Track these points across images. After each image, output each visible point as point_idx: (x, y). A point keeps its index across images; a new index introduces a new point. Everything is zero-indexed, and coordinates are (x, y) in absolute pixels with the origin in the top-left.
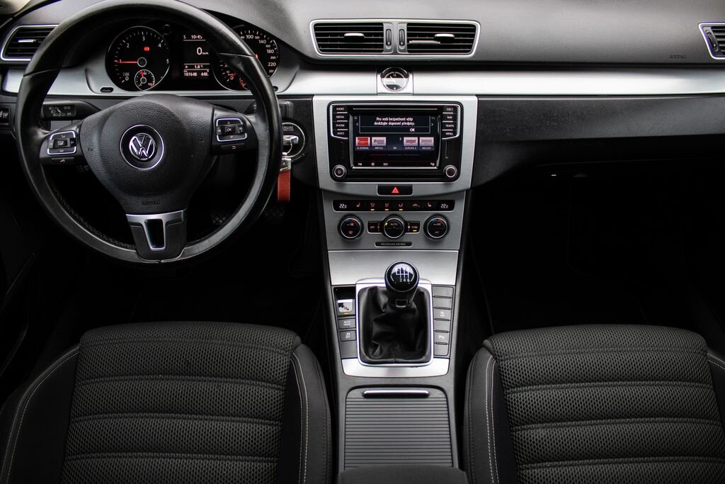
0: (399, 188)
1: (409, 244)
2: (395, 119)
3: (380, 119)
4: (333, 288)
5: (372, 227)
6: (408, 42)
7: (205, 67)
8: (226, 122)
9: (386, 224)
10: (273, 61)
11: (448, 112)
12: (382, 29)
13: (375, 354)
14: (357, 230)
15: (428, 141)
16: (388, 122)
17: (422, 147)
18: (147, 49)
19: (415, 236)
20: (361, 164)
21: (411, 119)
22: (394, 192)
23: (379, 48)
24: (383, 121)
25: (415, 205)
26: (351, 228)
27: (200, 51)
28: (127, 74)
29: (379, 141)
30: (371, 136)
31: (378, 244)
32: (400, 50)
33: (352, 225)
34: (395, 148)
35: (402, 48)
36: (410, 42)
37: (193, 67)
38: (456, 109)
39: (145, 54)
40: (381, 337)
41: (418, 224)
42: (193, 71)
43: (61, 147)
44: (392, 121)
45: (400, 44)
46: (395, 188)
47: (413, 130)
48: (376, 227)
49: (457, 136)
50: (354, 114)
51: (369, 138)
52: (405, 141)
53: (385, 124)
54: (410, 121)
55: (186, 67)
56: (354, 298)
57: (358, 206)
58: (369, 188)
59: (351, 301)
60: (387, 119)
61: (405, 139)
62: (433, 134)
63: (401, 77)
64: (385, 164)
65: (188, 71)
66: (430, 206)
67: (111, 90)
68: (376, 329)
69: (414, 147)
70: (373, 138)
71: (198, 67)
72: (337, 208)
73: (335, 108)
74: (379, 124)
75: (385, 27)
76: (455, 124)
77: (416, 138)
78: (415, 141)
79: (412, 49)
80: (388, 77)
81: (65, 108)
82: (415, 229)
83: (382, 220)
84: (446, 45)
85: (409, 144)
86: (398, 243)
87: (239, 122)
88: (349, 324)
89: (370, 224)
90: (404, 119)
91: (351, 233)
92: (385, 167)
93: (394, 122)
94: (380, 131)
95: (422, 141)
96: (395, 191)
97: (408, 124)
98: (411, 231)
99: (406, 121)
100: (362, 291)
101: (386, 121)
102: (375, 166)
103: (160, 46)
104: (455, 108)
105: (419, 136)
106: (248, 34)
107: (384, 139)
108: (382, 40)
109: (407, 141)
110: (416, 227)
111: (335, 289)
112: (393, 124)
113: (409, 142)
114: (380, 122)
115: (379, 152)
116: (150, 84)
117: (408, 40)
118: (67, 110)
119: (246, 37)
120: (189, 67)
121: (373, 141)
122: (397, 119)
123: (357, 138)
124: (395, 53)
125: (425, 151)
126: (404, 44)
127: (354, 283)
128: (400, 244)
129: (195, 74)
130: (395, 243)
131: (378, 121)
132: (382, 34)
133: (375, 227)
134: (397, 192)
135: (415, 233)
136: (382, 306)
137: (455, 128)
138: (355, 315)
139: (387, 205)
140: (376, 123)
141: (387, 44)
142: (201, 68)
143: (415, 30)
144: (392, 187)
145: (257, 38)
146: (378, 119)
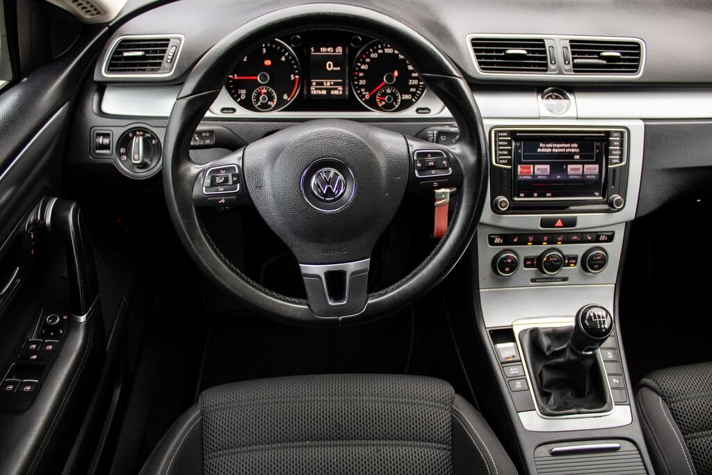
0: (563, 220)
1: (565, 279)
2: (559, 146)
3: (544, 145)
4: (488, 330)
5: (528, 263)
6: (573, 61)
7: (336, 84)
8: (426, 154)
9: (545, 259)
10: (415, 78)
11: (615, 138)
12: (543, 46)
13: (549, 403)
14: (513, 266)
15: (592, 170)
16: (552, 148)
17: (586, 175)
18: (268, 62)
19: (573, 270)
20: (523, 195)
21: (576, 145)
22: (557, 225)
23: (544, 67)
24: (547, 148)
25: (575, 238)
26: (507, 264)
27: (330, 66)
28: (243, 92)
29: (542, 170)
30: (534, 164)
31: (533, 280)
32: (566, 70)
33: (509, 261)
34: (559, 177)
35: (567, 67)
36: (576, 61)
37: (322, 84)
38: (624, 134)
39: (267, 68)
40: (553, 384)
41: (575, 258)
42: (321, 89)
43: (220, 184)
44: (556, 148)
45: (565, 63)
46: (559, 221)
47: (578, 157)
48: (533, 262)
49: (623, 163)
50: (517, 139)
51: (532, 166)
52: (569, 169)
53: (549, 150)
54: (574, 148)
55: (314, 84)
56: (513, 340)
57: (515, 240)
58: (531, 221)
59: (511, 344)
60: (550, 145)
61: (570, 167)
62: (599, 162)
63: (560, 98)
64: (548, 195)
65: (316, 89)
66: (590, 238)
67: (234, 110)
68: (547, 376)
69: (579, 175)
70: (537, 167)
71: (328, 83)
72: (492, 242)
73: (496, 132)
74: (543, 150)
75: (547, 44)
76: (622, 150)
77: (581, 166)
78: (579, 169)
79: (578, 68)
80: (547, 98)
81: (204, 134)
82: (572, 263)
83: (539, 254)
84: (612, 65)
85: (573, 172)
86: (554, 278)
87: (442, 155)
88: (517, 372)
89: (526, 260)
90: (568, 145)
91: (507, 269)
92: (549, 198)
93: (558, 148)
94: (544, 158)
95: (587, 169)
96: (559, 223)
97: (573, 150)
98: (568, 265)
99: (571, 148)
100: (522, 333)
101: (550, 148)
102: (538, 196)
103: (283, 59)
104: (622, 133)
105: (583, 163)
106: (387, 47)
107: (548, 167)
108: (545, 58)
109: (572, 169)
110: (574, 261)
111: (490, 331)
112: (556, 150)
113: (574, 170)
114: (544, 149)
115: (542, 181)
116: (270, 103)
117: (573, 58)
118: (205, 136)
119: (384, 51)
120: (318, 84)
121: (536, 169)
122: (561, 145)
123: (519, 166)
124: (561, 73)
125: (589, 180)
126: (569, 63)
127: (510, 324)
128: (556, 279)
129: (324, 92)
130: (551, 279)
131: (541, 148)
132: (544, 52)
133: (530, 262)
134: (561, 225)
135: (572, 267)
136: (545, 349)
137: (621, 155)
138: (521, 361)
139: (546, 238)
140: (539, 150)
141: (551, 63)
142: (331, 85)
143: (579, 47)
144: (556, 220)
145: (396, 52)
146: (541, 145)
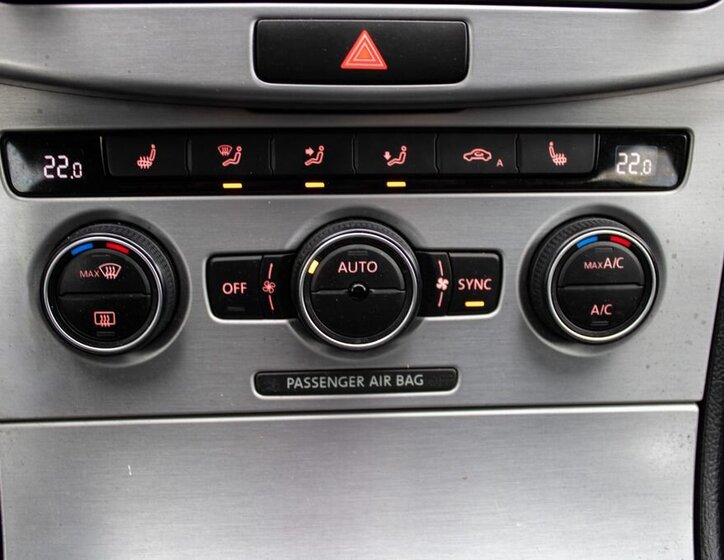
0: (384, 35)
1: (441, 378)
5: (233, 288)
9: (313, 267)
25: (478, 155)
31: (269, 382)
41: (489, 265)
46: (365, 36)
48: (255, 286)
57: (145, 163)
66: (559, 160)
82: (475, 295)
83: (291, 243)
86: (379, 372)
96: (364, 54)
98: (455, 304)
110: (482, 285)
128: (393, 378)
130: (367, 373)
135: (474, 316)
139: (314, 156)
144: (344, 35)
